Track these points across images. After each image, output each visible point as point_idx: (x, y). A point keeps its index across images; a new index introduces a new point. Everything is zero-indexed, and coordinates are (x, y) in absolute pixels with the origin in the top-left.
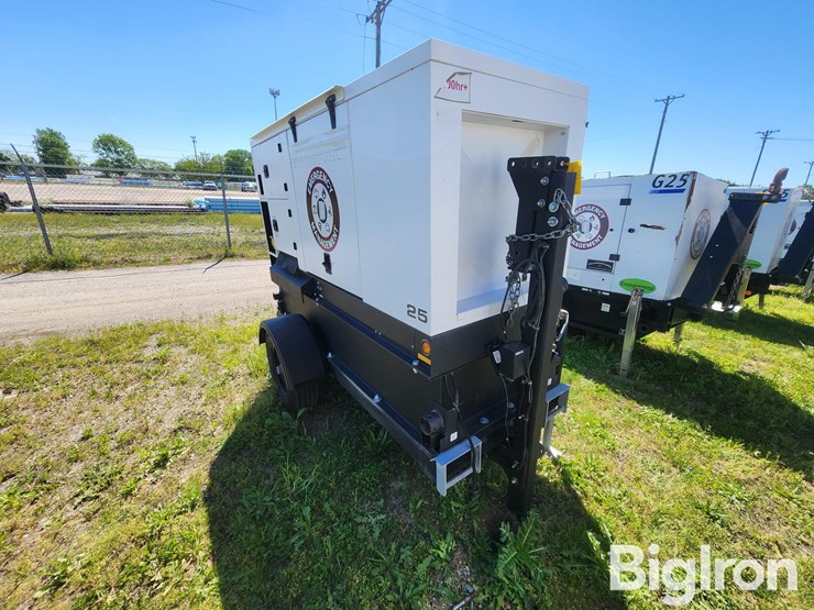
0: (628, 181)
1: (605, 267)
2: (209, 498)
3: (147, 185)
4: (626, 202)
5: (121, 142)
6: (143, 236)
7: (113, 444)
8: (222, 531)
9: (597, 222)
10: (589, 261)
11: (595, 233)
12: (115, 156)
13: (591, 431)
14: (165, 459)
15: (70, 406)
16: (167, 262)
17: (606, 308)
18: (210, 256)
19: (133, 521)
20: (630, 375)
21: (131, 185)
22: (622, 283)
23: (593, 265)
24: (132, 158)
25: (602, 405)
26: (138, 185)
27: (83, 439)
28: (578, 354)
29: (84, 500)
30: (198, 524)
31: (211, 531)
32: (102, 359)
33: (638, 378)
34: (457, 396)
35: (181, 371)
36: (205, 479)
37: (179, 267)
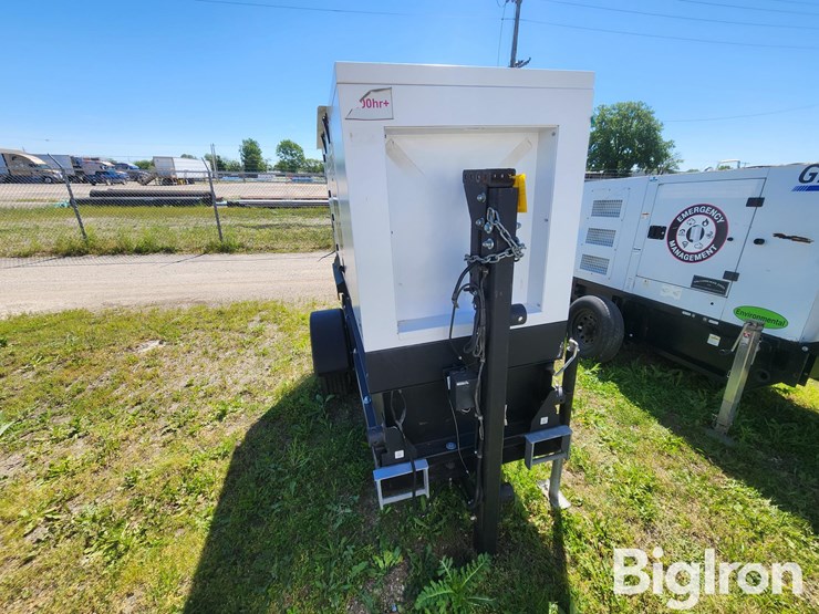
0: (764, 173)
1: (717, 287)
2: (238, 452)
3: (309, 182)
4: (755, 202)
5: (296, 146)
6: (288, 227)
7: (202, 394)
8: (233, 481)
9: (711, 228)
10: (696, 278)
11: (707, 241)
12: (289, 158)
13: (628, 490)
14: (224, 413)
15: (190, 359)
16: (296, 250)
17: (714, 340)
18: (328, 247)
19: (186, 455)
20: (733, 432)
21: (299, 181)
22: (738, 312)
23: (700, 283)
24: (301, 159)
25: (666, 462)
26: (303, 182)
27: (188, 386)
28: (665, 393)
29: (168, 431)
30: (221, 471)
31: (226, 479)
32: (221, 327)
33: (742, 440)
34: (404, 416)
35: (267, 344)
36: (243, 435)
37: (303, 255)
